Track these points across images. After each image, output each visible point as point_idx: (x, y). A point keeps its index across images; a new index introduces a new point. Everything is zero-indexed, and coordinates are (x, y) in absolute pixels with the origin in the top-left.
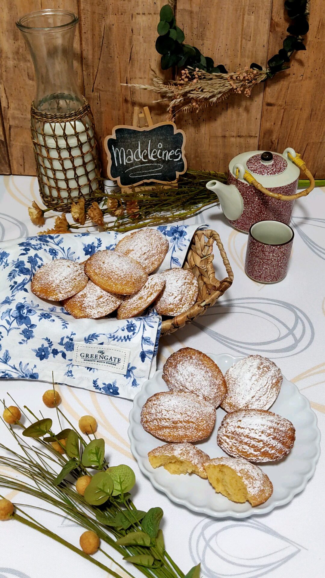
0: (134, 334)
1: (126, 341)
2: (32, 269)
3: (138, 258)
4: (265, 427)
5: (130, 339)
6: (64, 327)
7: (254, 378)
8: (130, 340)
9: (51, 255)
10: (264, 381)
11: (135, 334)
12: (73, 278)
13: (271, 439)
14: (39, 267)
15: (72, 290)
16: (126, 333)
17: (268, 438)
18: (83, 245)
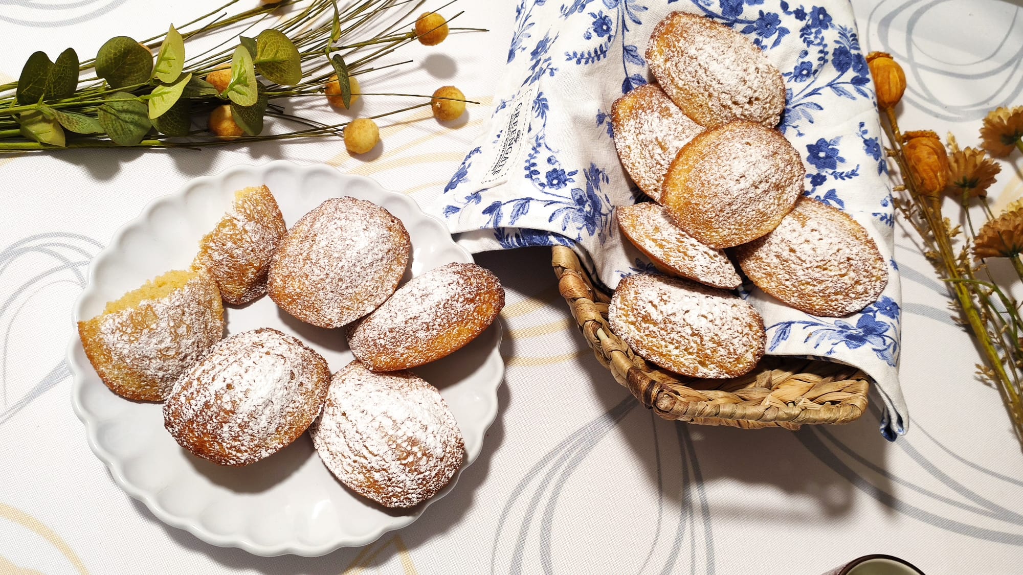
0: (542, 185)
1: (526, 168)
2: (742, 22)
3: (779, 237)
4: (241, 395)
5: (531, 177)
6: (571, 54)
7: (387, 423)
8: (527, 176)
9: (796, 68)
10: (378, 445)
11: (541, 188)
12: (711, 90)
13: (208, 399)
14: (757, 42)
15: (677, 87)
16: (544, 168)
17: (213, 393)
18: (833, 137)
